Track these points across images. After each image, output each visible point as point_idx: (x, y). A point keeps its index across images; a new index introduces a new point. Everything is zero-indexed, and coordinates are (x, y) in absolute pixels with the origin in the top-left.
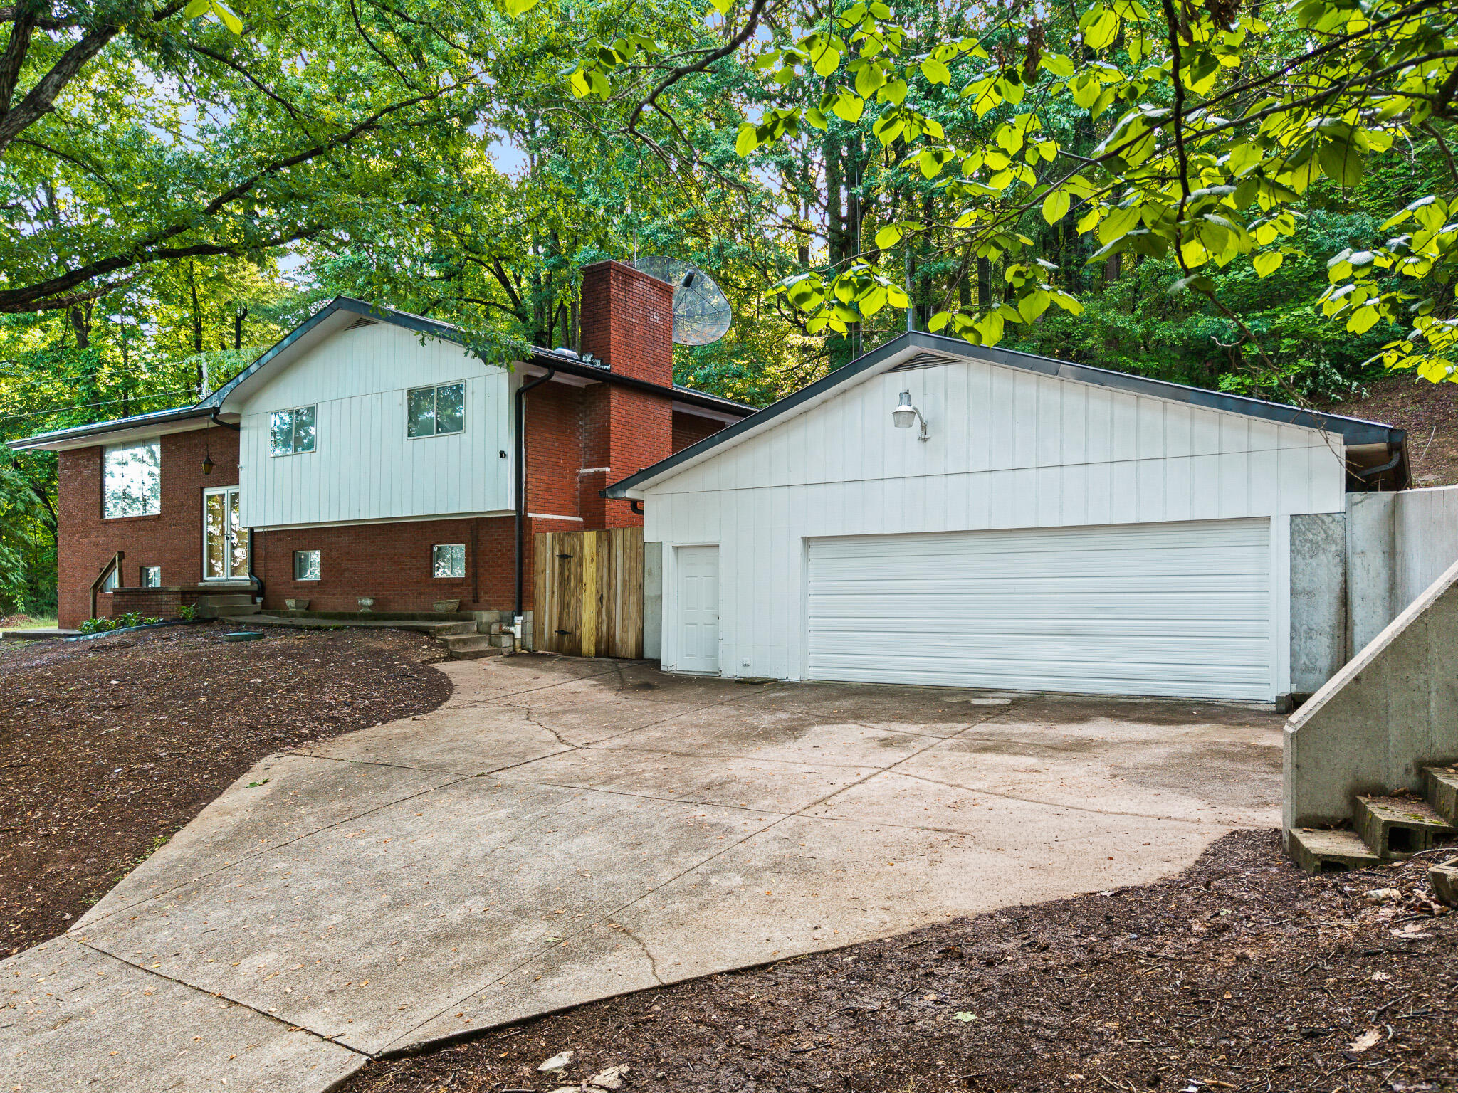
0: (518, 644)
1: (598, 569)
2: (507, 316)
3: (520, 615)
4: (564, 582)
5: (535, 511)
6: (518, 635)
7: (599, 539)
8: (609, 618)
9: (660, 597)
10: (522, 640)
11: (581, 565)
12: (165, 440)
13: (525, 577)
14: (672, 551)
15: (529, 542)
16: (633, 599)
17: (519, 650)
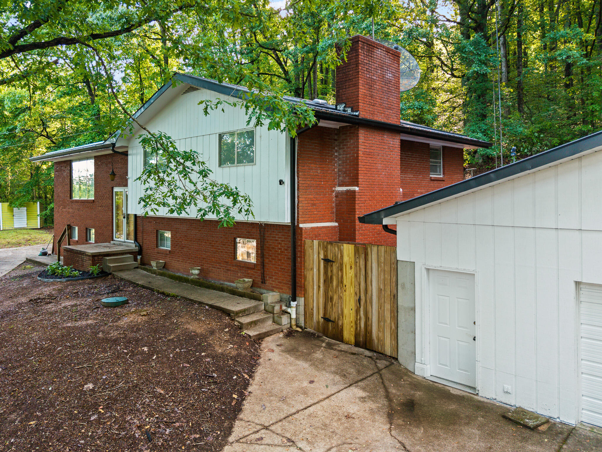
0: (293, 323)
1: (356, 276)
2: (282, 80)
3: (294, 300)
4: (328, 281)
5: (304, 222)
6: (294, 316)
7: (357, 251)
8: (367, 318)
9: (414, 309)
10: (297, 319)
11: (342, 270)
12: (96, 158)
13: (298, 272)
14: (424, 272)
15: (301, 246)
16: (388, 306)
17: (294, 327)
